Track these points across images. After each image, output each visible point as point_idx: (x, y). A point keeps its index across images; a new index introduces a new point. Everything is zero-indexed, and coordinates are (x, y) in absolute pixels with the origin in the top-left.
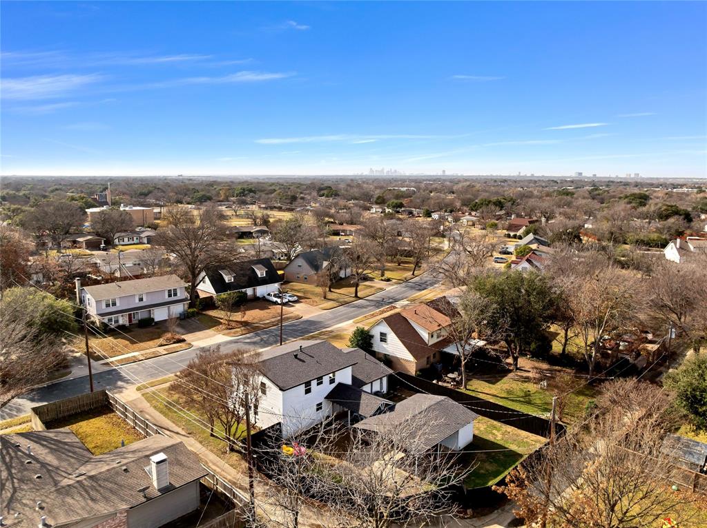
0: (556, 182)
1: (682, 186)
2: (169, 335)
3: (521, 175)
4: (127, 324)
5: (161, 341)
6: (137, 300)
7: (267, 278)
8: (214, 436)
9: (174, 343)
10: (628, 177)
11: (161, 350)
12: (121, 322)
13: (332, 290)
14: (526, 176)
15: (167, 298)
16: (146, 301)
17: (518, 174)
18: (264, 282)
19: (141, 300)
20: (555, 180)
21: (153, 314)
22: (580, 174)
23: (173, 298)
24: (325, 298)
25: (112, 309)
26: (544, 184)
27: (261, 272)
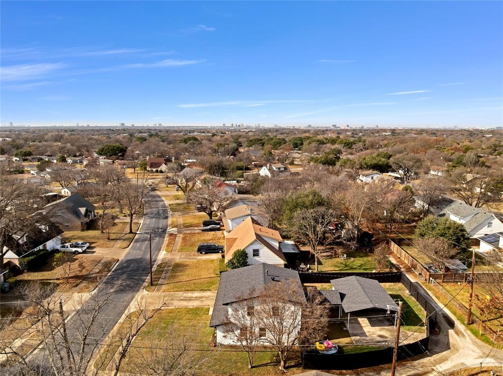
0: (113, 130)
1: (194, 131)
3: (79, 125)
8: (254, 367)
10: (155, 126)
14: (83, 126)
17: (76, 125)
20: (111, 129)
22: (123, 124)
24: (109, 239)
26: (105, 132)
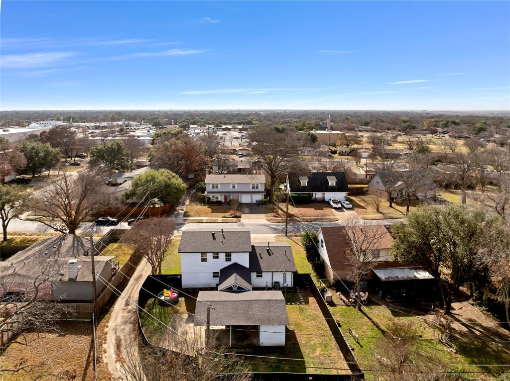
2: (232, 212)
4: (223, 201)
5: (227, 214)
6: (231, 187)
7: (337, 187)
9: (232, 217)
11: (220, 219)
12: (219, 199)
13: (393, 205)
15: (251, 189)
16: (237, 189)
18: (333, 189)
19: (234, 187)
21: (241, 197)
23: (255, 190)
24: (378, 211)
25: (215, 190)
27: (332, 182)
